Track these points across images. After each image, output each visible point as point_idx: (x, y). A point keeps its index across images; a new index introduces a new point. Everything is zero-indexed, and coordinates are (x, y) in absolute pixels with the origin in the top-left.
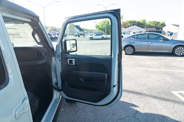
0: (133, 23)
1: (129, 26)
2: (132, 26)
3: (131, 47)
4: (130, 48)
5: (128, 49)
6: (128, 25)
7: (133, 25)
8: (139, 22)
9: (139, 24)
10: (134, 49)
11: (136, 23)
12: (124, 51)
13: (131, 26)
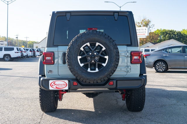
0: (170, 34)
1: (161, 41)
2: (168, 40)
3: (163, 63)
4: (161, 63)
5: (159, 65)
6: (159, 38)
7: (170, 38)
8: (180, 33)
9: (181, 37)
10: (167, 66)
11: (175, 35)
12: (154, 68)
13: (164, 40)
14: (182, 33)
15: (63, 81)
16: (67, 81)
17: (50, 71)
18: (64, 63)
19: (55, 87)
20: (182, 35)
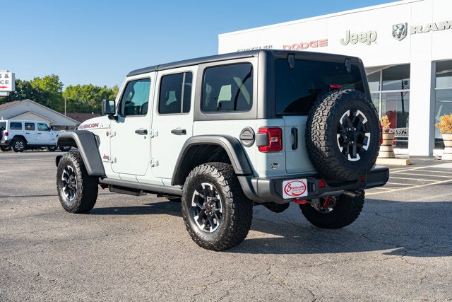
8: (29, 86)
14: (34, 87)
15: (301, 180)
16: (305, 181)
17: (274, 164)
18: (294, 147)
19: (290, 193)
20: (34, 90)
